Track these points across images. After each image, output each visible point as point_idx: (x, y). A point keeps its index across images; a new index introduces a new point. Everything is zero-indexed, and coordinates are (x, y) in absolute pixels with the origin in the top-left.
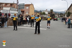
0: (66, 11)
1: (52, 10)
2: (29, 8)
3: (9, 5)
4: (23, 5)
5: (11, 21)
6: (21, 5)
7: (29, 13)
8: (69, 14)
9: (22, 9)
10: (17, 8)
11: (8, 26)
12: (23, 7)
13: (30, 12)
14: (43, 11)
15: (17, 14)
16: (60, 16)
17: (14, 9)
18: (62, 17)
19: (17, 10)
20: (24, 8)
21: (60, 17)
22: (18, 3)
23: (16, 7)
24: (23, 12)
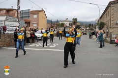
0: (98, 21)
1: (75, 20)
2: (38, 17)
3: (4, 12)
4: (27, 12)
5: (8, 39)
6: (24, 12)
7: (38, 24)
8: (102, 25)
9: (26, 18)
10: (18, 17)
11: (3, 47)
12: (27, 15)
13: (40, 23)
14: (61, 21)
15: (18, 27)
16: (88, 28)
17: (13, 19)
18: (92, 29)
19: (17, 20)
20: (29, 17)
21: (88, 30)
22: (19, 9)
23: (16, 15)
24: (28, 23)
